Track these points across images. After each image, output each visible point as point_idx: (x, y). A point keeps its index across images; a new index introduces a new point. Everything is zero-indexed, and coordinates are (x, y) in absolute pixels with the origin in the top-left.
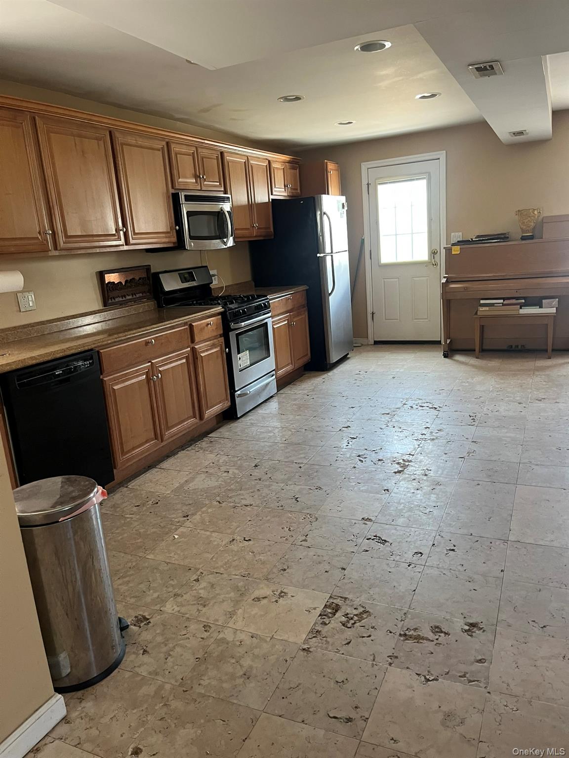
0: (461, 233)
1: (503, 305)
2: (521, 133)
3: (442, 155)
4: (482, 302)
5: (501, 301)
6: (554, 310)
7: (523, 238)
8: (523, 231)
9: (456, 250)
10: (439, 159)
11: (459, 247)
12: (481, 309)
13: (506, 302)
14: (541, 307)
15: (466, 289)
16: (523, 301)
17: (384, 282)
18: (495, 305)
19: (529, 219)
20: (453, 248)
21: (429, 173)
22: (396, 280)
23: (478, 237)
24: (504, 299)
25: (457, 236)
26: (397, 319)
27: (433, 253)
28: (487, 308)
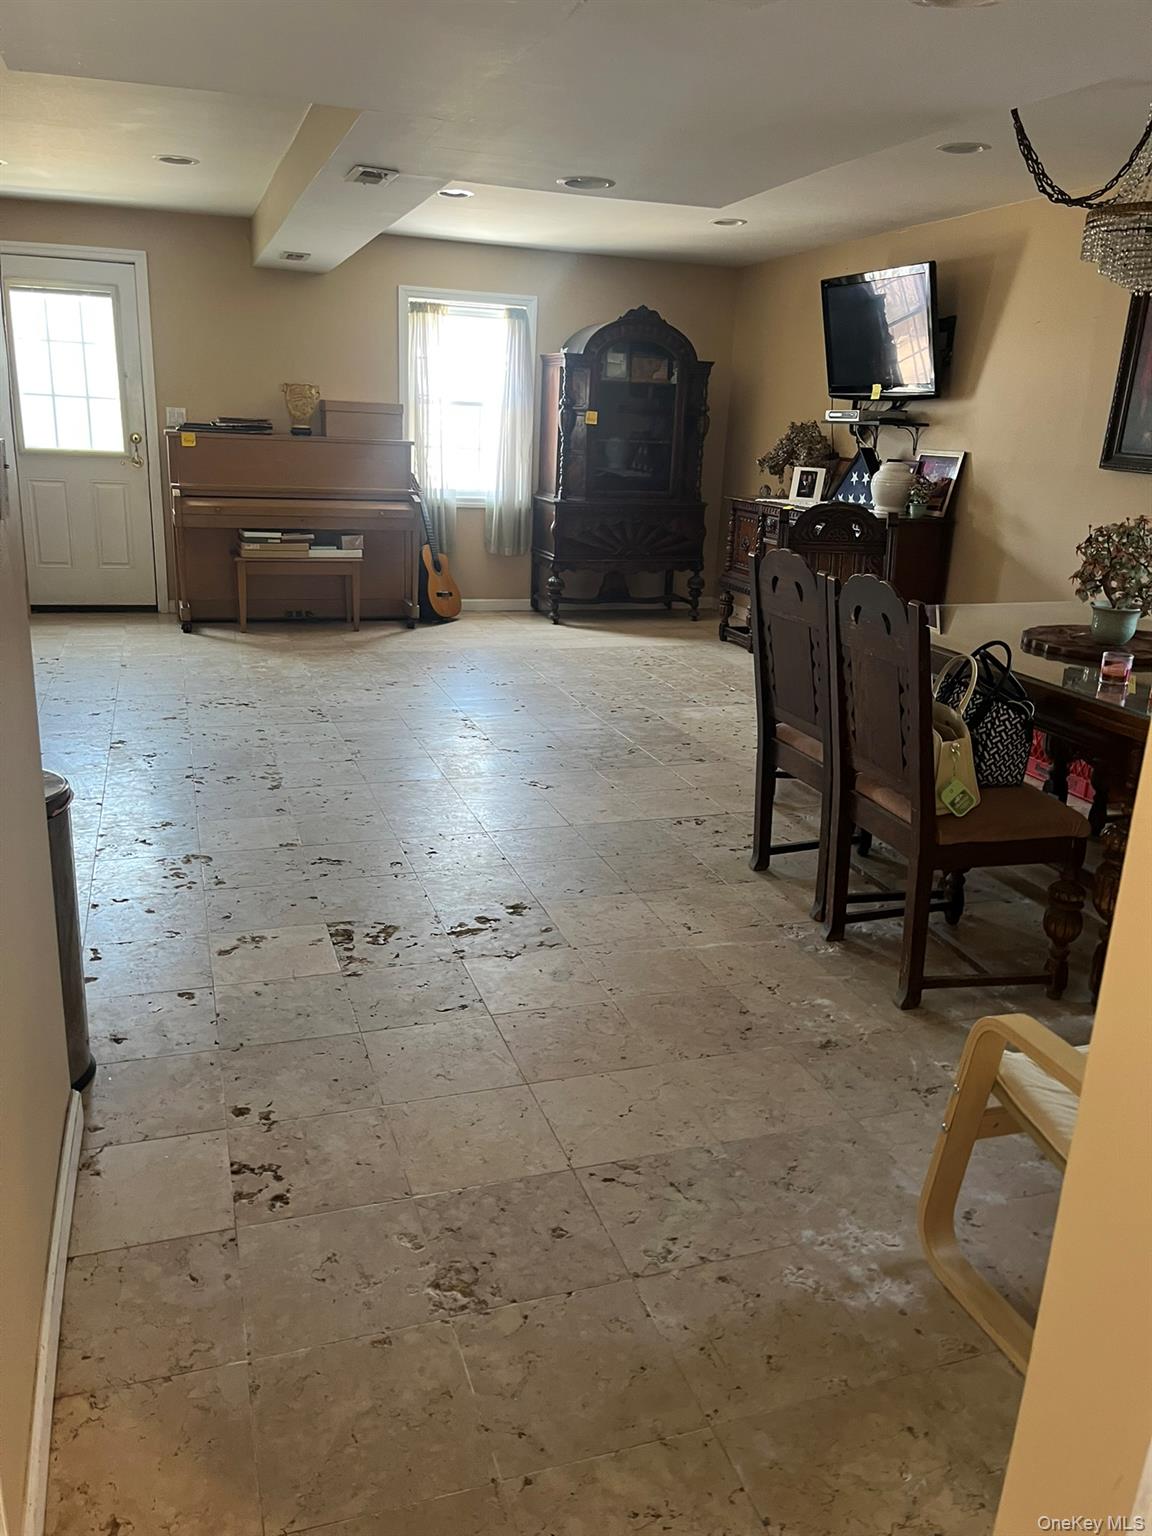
0: (184, 410)
1: (282, 541)
2: (300, 256)
3: (139, 257)
4: (247, 534)
5: (279, 535)
6: (359, 553)
7: (295, 432)
8: (294, 419)
9: (189, 440)
10: (133, 264)
11: (193, 434)
12: (247, 548)
13: (286, 537)
14: (339, 548)
15: (218, 511)
16: (312, 536)
17: (33, 487)
18: (269, 541)
19: (304, 401)
20: (184, 435)
21: (116, 287)
22: (59, 485)
23: (223, 420)
24: (283, 532)
25: (177, 415)
26: (67, 563)
27: (131, 440)
28: (257, 546)
